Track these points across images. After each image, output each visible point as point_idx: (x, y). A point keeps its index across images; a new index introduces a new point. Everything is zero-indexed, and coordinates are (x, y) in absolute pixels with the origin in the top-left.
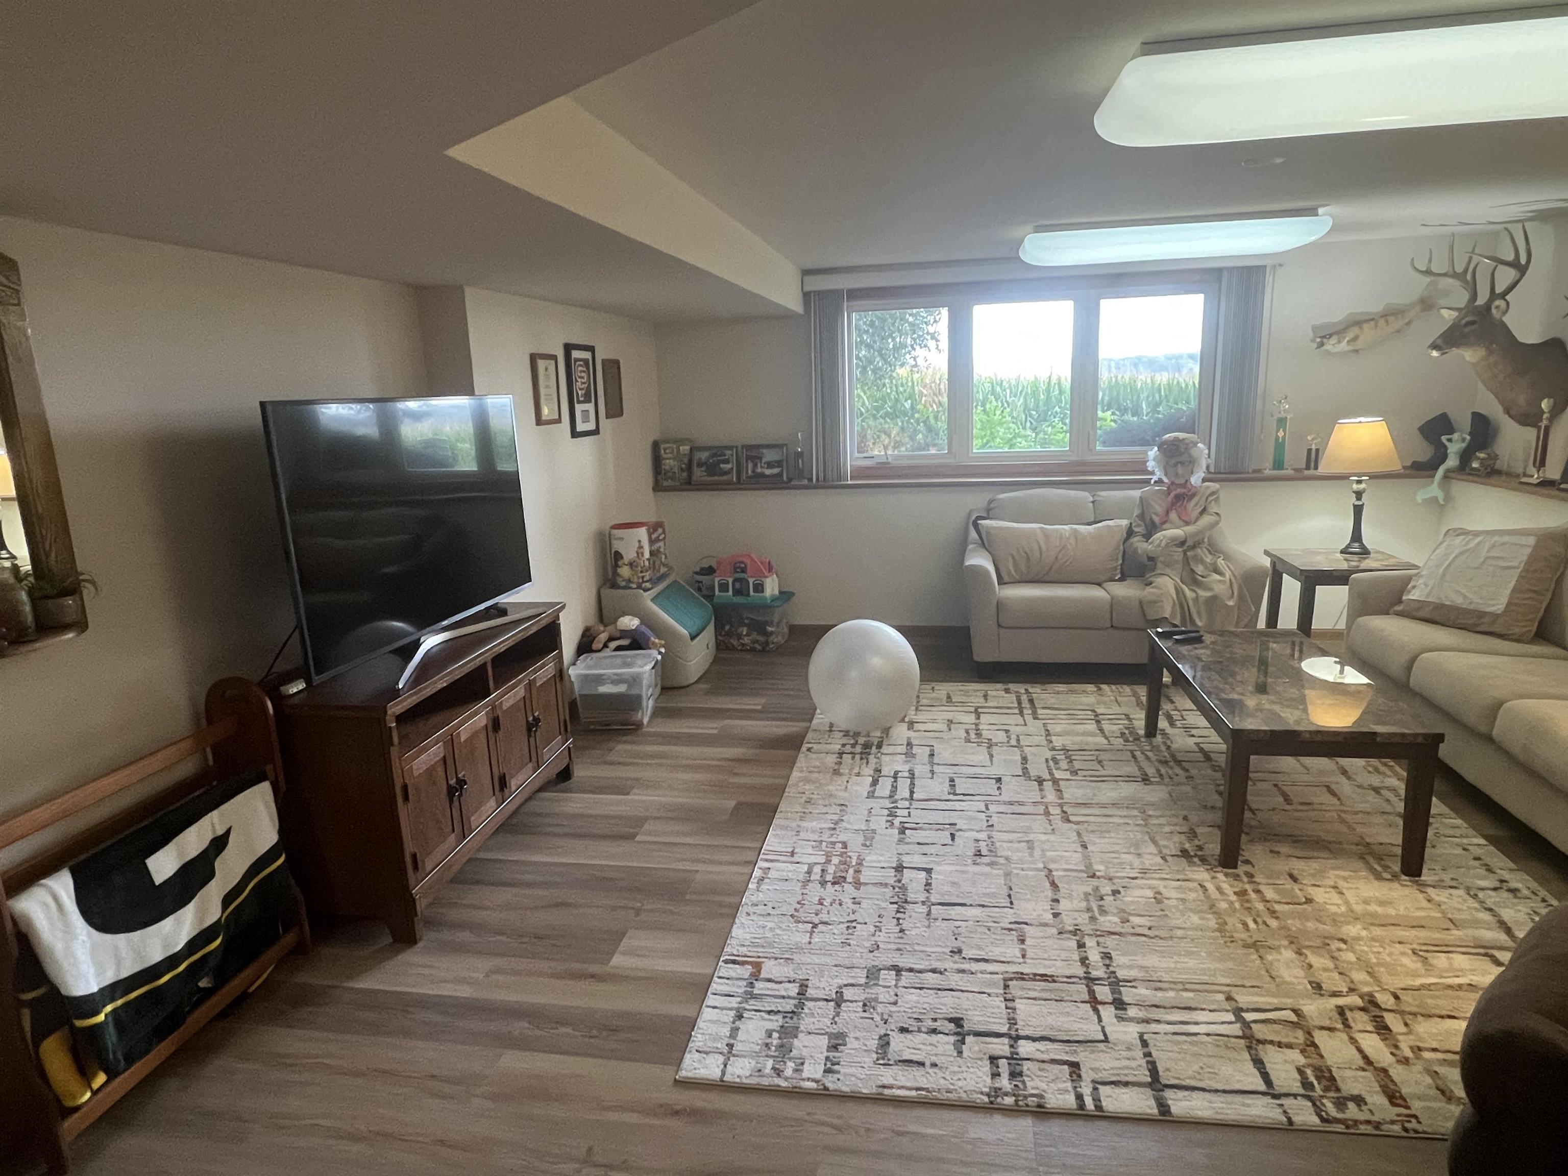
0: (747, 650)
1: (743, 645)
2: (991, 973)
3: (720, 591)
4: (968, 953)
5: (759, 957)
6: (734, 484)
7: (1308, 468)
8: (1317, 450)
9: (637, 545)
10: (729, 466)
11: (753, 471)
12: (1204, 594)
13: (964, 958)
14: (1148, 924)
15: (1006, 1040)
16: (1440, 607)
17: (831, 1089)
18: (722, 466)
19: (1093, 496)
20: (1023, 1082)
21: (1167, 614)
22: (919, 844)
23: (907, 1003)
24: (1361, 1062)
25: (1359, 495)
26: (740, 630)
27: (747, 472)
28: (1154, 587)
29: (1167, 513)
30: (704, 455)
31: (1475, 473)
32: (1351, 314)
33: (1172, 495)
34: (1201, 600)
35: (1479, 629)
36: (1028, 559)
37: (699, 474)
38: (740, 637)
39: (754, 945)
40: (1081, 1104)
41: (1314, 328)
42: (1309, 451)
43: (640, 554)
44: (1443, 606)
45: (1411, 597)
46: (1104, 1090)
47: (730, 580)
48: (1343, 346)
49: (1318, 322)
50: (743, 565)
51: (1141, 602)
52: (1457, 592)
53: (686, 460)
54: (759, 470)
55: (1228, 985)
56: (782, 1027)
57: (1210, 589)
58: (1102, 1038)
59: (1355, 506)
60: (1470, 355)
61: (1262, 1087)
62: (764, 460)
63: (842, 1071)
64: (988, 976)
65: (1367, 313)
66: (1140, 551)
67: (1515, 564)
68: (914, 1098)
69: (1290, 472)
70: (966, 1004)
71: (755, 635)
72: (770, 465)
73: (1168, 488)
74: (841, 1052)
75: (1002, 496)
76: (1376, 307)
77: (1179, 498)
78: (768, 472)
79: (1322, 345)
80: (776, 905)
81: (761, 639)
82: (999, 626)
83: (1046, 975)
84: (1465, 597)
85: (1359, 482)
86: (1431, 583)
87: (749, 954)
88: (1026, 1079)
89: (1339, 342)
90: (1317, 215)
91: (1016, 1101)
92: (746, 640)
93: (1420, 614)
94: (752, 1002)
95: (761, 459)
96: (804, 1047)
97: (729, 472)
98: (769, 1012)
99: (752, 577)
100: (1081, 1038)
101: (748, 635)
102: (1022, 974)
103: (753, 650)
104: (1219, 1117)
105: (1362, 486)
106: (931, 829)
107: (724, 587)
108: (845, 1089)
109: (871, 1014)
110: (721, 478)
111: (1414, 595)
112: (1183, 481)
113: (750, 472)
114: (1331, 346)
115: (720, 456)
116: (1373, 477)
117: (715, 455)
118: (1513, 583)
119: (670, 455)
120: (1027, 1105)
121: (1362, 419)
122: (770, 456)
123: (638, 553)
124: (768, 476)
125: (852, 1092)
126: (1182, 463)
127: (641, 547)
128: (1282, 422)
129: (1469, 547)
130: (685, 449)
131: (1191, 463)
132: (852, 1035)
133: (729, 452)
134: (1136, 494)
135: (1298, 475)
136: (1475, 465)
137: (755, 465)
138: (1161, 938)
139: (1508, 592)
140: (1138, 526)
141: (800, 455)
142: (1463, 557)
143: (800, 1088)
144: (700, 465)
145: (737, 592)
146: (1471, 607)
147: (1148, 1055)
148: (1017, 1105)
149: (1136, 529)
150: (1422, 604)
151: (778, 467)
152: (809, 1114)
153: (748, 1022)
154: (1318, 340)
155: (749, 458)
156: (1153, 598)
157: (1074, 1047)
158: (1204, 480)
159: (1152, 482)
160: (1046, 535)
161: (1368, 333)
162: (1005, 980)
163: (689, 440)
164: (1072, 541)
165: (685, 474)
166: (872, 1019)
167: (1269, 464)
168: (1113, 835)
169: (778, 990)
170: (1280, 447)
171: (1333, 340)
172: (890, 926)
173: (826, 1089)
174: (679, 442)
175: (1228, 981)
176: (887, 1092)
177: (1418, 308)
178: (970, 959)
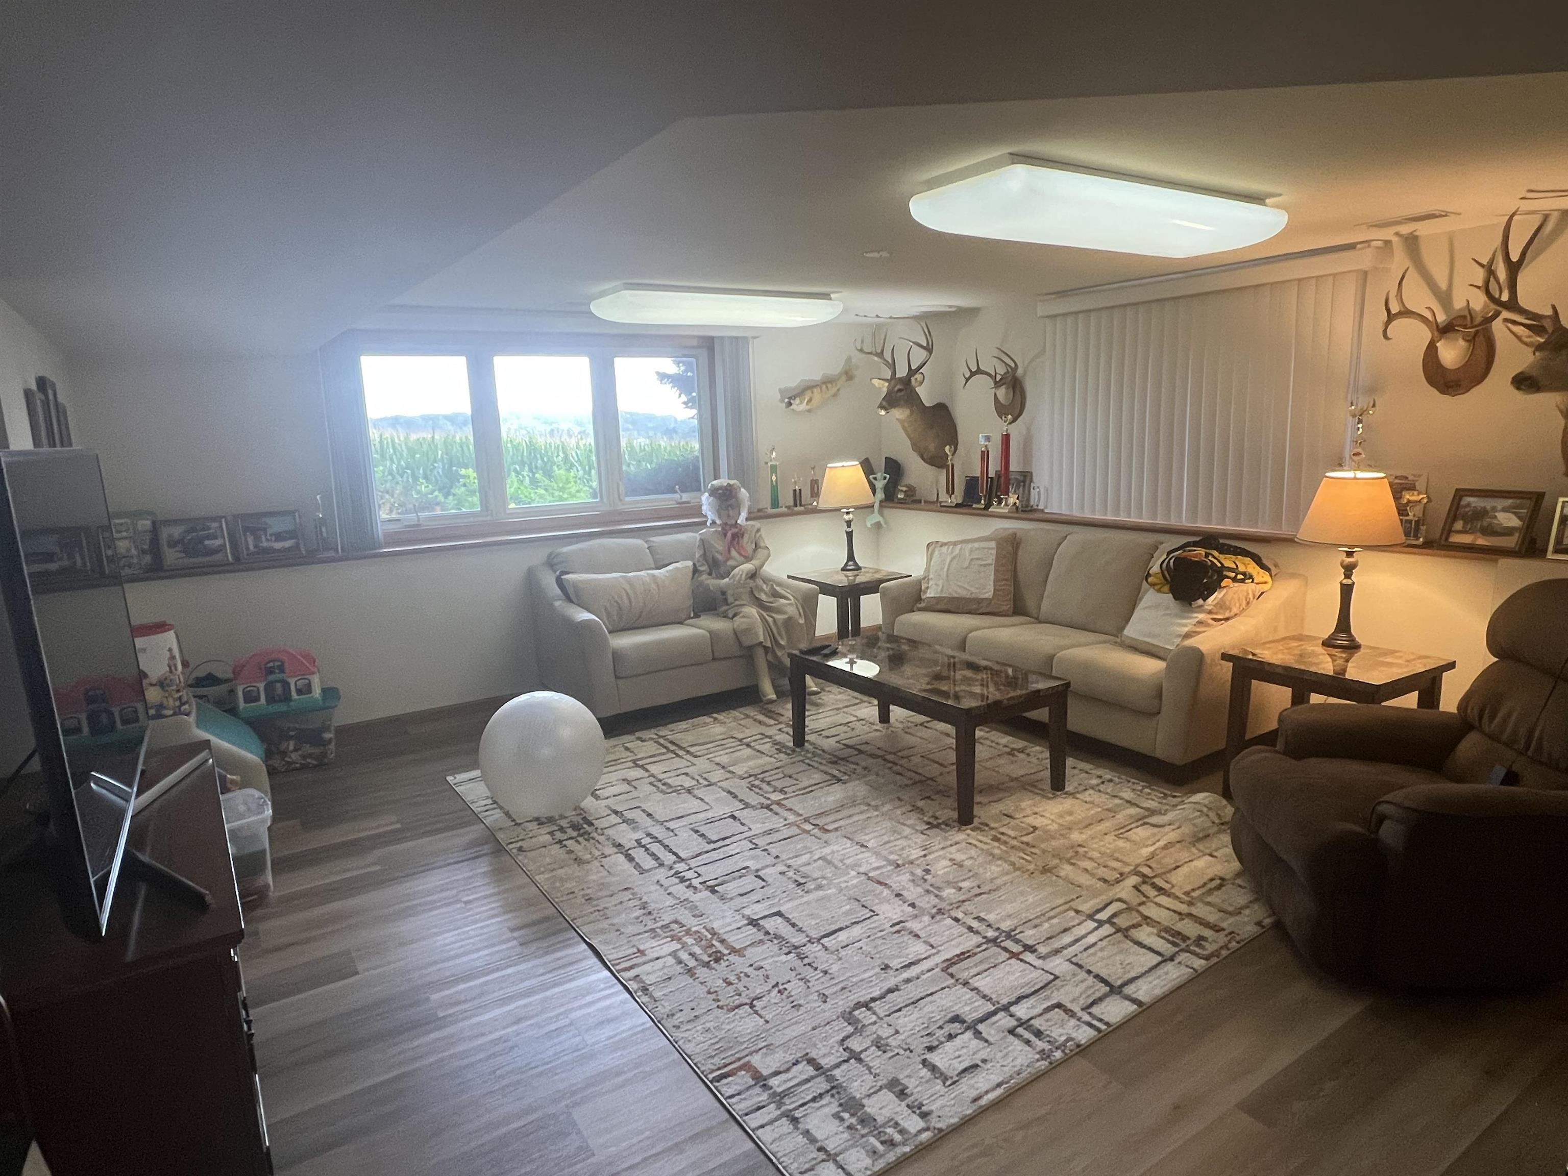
0: (297, 769)
1: (289, 763)
2: (929, 971)
3: (246, 702)
4: (895, 964)
5: (740, 1059)
6: (230, 564)
7: (796, 505)
8: (800, 490)
9: (168, 654)
10: (217, 542)
11: (256, 546)
12: (779, 617)
13: (897, 970)
14: (975, 884)
15: (1001, 1014)
16: (952, 600)
17: (944, 1128)
18: (207, 542)
19: (647, 542)
20: (1048, 1036)
21: (761, 639)
22: (741, 895)
23: (906, 1026)
24: (1177, 917)
25: (849, 523)
26: (283, 746)
27: (248, 549)
28: (743, 617)
29: (729, 551)
30: (177, 531)
31: (901, 502)
32: (802, 381)
33: (729, 535)
34: (779, 623)
35: (981, 611)
36: (620, 608)
37: (171, 556)
38: (284, 754)
39: (720, 1051)
40: (1099, 1030)
41: (780, 390)
42: (795, 491)
43: (172, 668)
44: (954, 598)
45: (928, 595)
46: (1095, 1010)
47: (261, 686)
48: (803, 407)
49: (783, 387)
50: (277, 664)
51: (735, 633)
52: (960, 587)
53: (148, 537)
54: (265, 544)
55: (1066, 903)
56: (841, 1105)
57: (784, 613)
58: (1052, 977)
59: (847, 533)
60: (899, 414)
61: (1159, 959)
62: (269, 532)
63: (933, 1108)
64: (929, 974)
65: (812, 380)
66: (711, 588)
67: (989, 561)
68: (1002, 1094)
69: (784, 510)
70: (946, 1003)
71: (308, 749)
72: (279, 537)
73: (723, 529)
74: (912, 1094)
75: (565, 549)
76: (818, 377)
77: (735, 536)
78: (278, 545)
79: (790, 404)
80: (693, 1005)
81: (316, 751)
82: (617, 677)
83: (963, 953)
84: (968, 590)
85: (848, 513)
86: (940, 582)
87: (727, 1061)
88: (1048, 1032)
89: (801, 403)
90: (831, 299)
91: (1063, 1051)
92: (295, 756)
93: (939, 607)
94: (787, 1100)
95: (265, 530)
96: (880, 1109)
97: (221, 549)
98: (814, 1100)
99: (291, 677)
100: (1041, 984)
101: (296, 750)
102: (948, 960)
103: (304, 767)
104: (1166, 988)
105: (851, 516)
106: (734, 879)
107: (250, 698)
108: (955, 1120)
109: (892, 1050)
110: (206, 559)
111: (930, 594)
112: (734, 522)
113: (251, 547)
114: (799, 406)
115: (203, 529)
116: (857, 508)
117: (193, 530)
118: (992, 577)
119: (125, 534)
120: (1071, 1051)
121: (845, 464)
122: (276, 525)
123: (170, 667)
124: (279, 551)
125: (962, 1119)
126: (731, 506)
127: (173, 658)
128: (774, 469)
129: (954, 554)
130: (145, 524)
131: (737, 507)
132: (901, 1077)
133: (215, 525)
134: (697, 536)
135: (790, 511)
136: (901, 496)
137: (257, 538)
138: (994, 890)
139: (992, 583)
140: (703, 565)
141: (323, 522)
142: (955, 561)
143: (921, 1144)
144: (173, 544)
145: (271, 700)
146: (973, 596)
147: (1089, 972)
148: (1066, 1054)
149: (701, 569)
150: (938, 600)
151: (291, 538)
152: (953, 1159)
153: (808, 1119)
154: (786, 400)
155: (246, 529)
156: (743, 627)
157: (1043, 994)
158: (747, 520)
159: (708, 524)
160: (629, 581)
161: (817, 396)
162: (944, 970)
163: (152, 513)
164: (653, 586)
165: (148, 559)
166: (898, 1054)
167: (769, 505)
168: (871, 830)
169: (795, 1077)
170: (774, 489)
171: (797, 401)
172: (808, 972)
173: (940, 1130)
174: (137, 515)
175: (1061, 901)
176: (983, 1102)
177: (844, 378)
178: (902, 968)
